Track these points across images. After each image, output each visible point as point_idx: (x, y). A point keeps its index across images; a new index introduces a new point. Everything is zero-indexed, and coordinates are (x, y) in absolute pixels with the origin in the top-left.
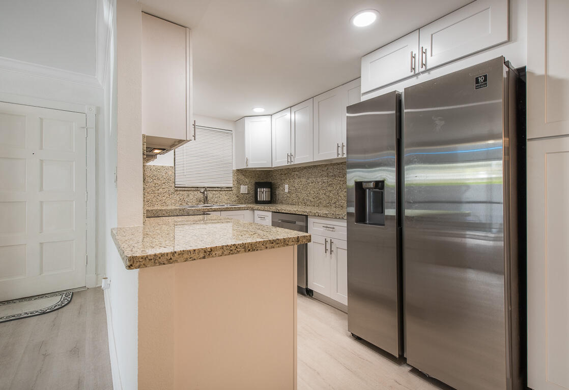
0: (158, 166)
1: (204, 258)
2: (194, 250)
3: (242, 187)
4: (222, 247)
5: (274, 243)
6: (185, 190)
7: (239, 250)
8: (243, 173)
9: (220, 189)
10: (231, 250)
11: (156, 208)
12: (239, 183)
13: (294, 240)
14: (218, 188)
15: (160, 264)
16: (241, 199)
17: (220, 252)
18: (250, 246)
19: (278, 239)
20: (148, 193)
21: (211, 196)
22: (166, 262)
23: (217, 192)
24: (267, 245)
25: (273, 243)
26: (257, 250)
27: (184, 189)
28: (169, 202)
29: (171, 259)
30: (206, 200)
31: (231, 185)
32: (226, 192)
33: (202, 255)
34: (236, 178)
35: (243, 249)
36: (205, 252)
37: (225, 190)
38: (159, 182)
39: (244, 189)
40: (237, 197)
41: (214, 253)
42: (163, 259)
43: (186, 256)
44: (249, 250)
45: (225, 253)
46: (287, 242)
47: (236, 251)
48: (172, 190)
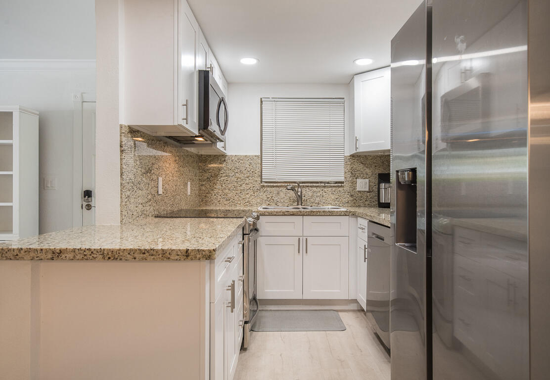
0: (241, 156)
1: (52, 259)
2: (42, 250)
3: (359, 181)
4: (74, 250)
5: (147, 254)
6: (273, 186)
7: (95, 256)
8: (361, 159)
9: (325, 184)
10: (85, 255)
11: (238, 208)
12: (354, 175)
13: (179, 253)
14: (321, 182)
15: (7, 259)
16: (357, 199)
17: (71, 256)
18: (110, 253)
19: (153, 250)
20: (229, 189)
21: (310, 194)
22: (12, 257)
23: (319, 189)
24: (136, 255)
25: (144, 253)
26: (121, 259)
27: (272, 184)
28: (254, 201)
29: (17, 255)
30: (299, 199)
31: (342, 179)
32: (334, 189)
33: (50, 256)
34: (349, 167)
35: (101, 256)
36: (54, 253)
37: (331, 187)
38: (242, 176)
39: (362, 185)
40: (352, 196)
41: (63, 256)
42: (9, 255)
43: (32, 254)
44: (109, 258)
45: (77, 257)
46: (167, 254)
47: (91, 257)
48: (257, 186)
